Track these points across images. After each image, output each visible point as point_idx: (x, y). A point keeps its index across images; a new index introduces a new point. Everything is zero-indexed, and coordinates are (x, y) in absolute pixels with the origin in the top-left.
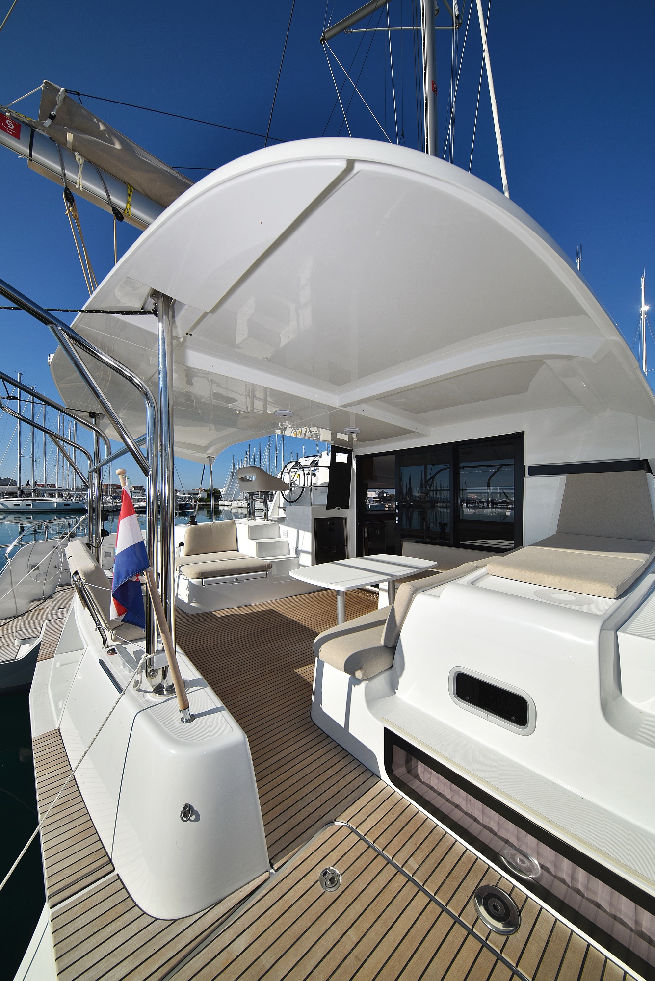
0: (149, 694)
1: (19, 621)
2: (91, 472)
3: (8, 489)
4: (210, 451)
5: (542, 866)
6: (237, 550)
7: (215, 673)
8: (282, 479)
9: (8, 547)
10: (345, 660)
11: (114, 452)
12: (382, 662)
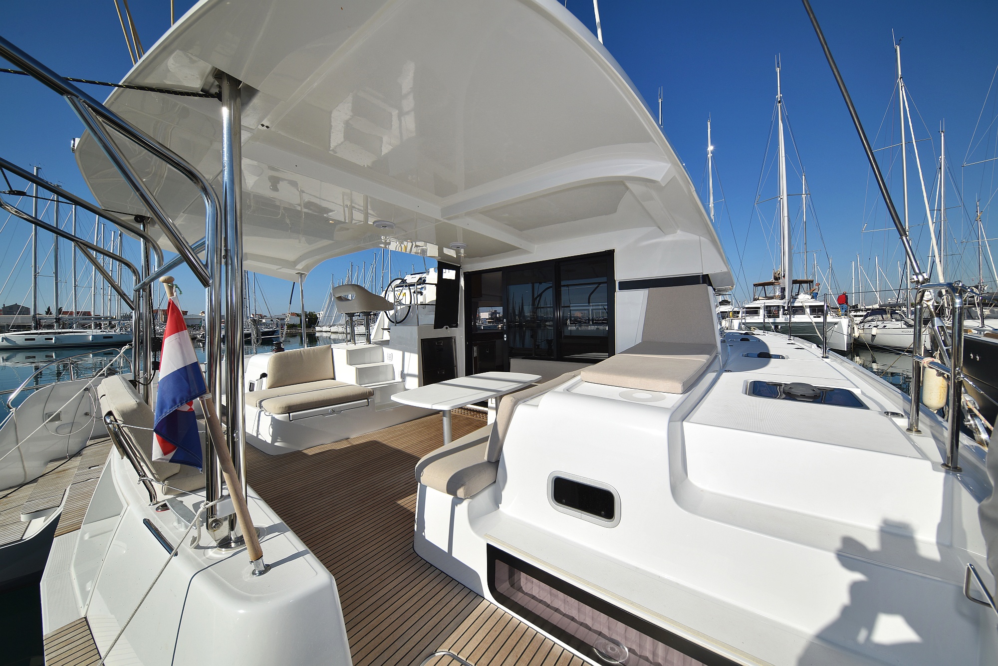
0: (212, 550)
1: (27, 490)
2: (138, 291)
3: (16, 319)
4: (300, 267)
5: (630, 650)
6: (334, 379)
7: (304, 518)
8: (386, 298)
9: (12, 392)
10: (448, 480)
11: (167, 261)
12: (486, 477)
